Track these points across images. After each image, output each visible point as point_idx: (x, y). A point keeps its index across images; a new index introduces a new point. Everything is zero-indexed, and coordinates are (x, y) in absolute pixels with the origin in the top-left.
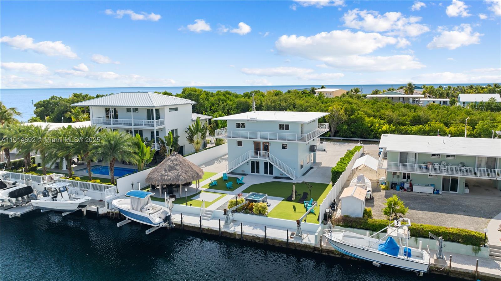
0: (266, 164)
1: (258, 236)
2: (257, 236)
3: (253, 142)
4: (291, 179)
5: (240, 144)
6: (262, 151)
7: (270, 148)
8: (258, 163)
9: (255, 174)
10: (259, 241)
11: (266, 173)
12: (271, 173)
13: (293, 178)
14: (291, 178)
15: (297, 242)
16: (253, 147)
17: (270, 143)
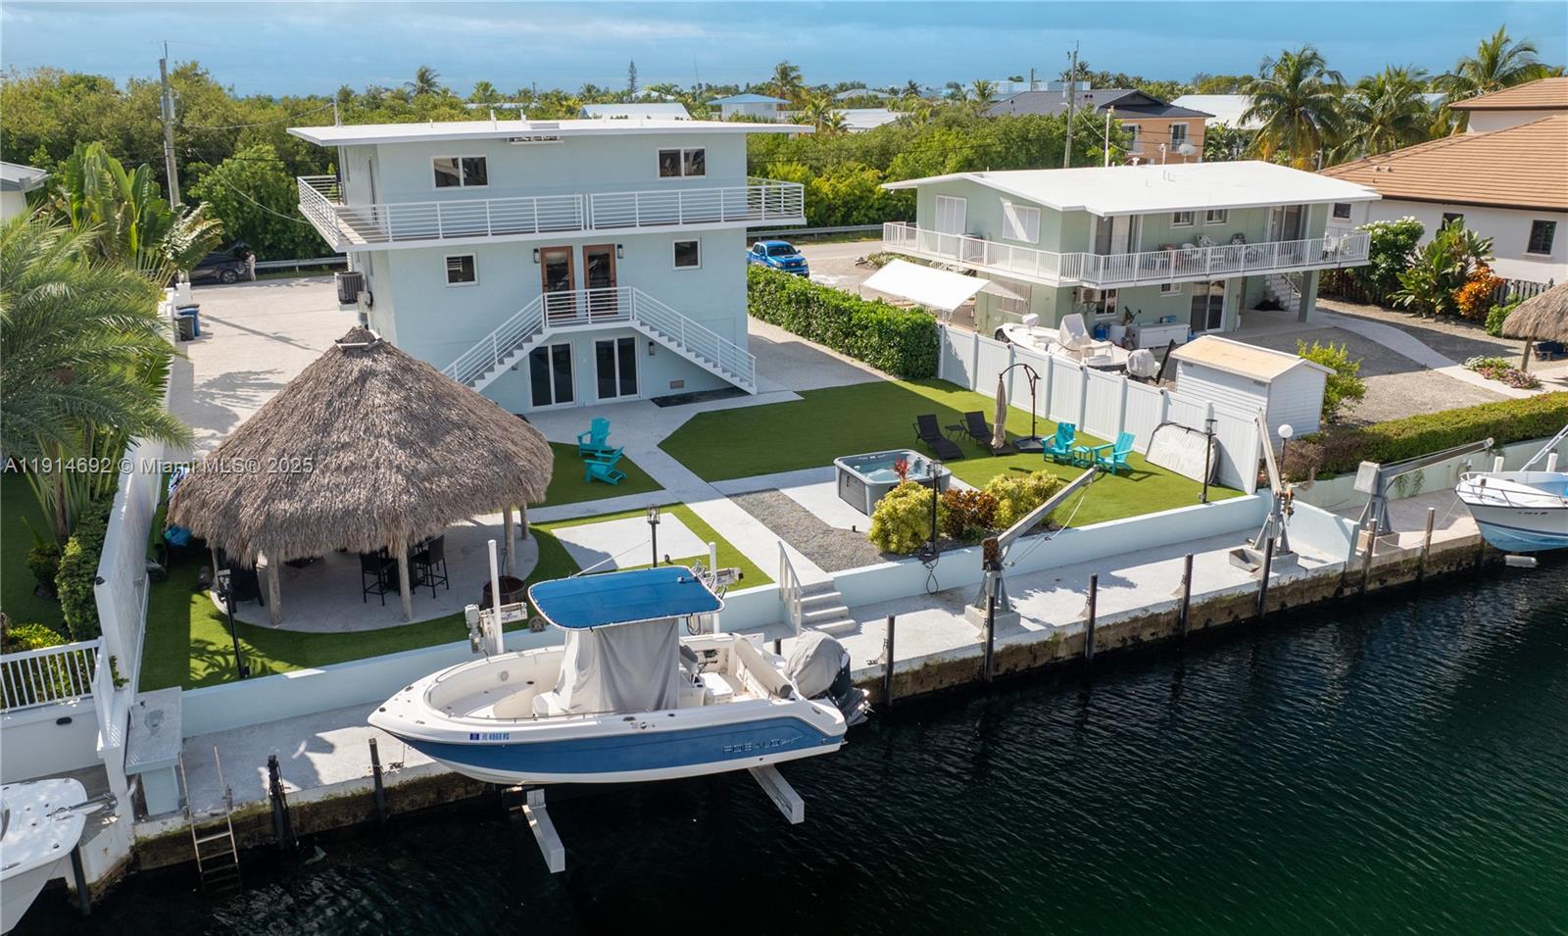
0: (604, 351)
1: (1151, 611)
2: (1148, 614)
3: (536, 251)
4: (745, 393)
5: (462, 269)
6: (581, 293)
7: (621, 268)
8: (563, 354)
9: (554, 406)
10: (1153, 634)
11: (606, 390)
12: (630, 388)
13: (751, 385)
14: (744, 386)
15: (1292, 579)
16: (536, 274)
17: (620, 246)
